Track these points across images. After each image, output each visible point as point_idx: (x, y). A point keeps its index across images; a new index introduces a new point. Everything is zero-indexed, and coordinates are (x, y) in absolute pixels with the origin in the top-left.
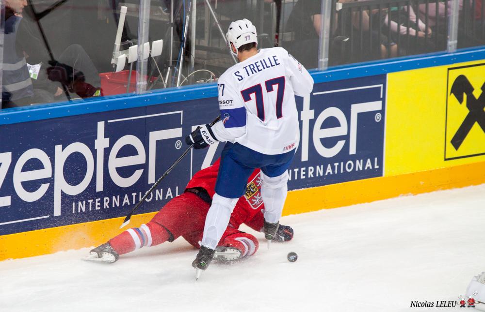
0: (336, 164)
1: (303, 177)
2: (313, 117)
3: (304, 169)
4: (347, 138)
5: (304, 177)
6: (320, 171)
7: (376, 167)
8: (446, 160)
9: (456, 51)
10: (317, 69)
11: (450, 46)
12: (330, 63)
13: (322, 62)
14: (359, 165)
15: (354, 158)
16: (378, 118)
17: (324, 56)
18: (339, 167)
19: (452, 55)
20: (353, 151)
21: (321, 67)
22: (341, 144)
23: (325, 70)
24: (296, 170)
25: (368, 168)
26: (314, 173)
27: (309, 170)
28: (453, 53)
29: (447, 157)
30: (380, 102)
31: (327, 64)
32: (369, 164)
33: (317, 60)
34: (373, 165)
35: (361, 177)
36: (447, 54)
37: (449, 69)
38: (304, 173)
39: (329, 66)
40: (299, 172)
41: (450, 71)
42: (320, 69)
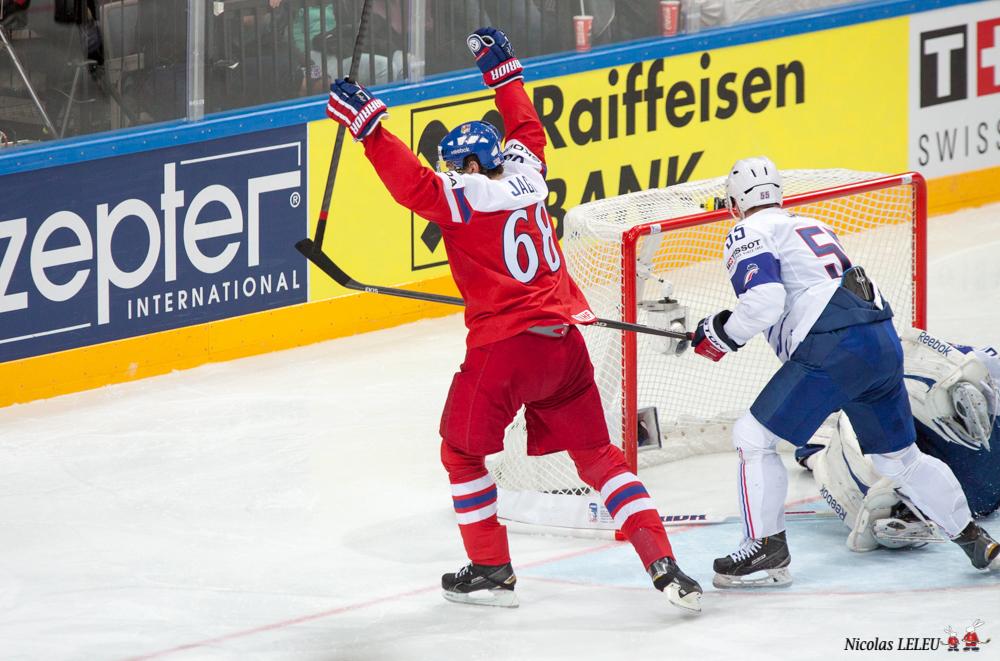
0: (226, 285)
1: (168, 310)
2: (181, 204)
3: (170, 294)
4: (242, 238)
5: (171, 309)
6: (198, 297)
7: (296, 286)
8: (414, 268)
9: (423, 79)
10: (185, 120)
11: (414, 71)
12: (208, 108)
13: (193, 106)
14: (266, 284)
15: (256, 272)
16: (295, 200)
17: (196, 95)
18: (231, 288)
19: (417, 86)
20: (254, 260)
21: (193, 115)
22: (232, 249)
23: (200, 121)
24: (157, 298)
25: (282, 288)
26: (189, 302)
27: (180, 296)
28: (419, 83)
29: (416, 265)
30: (299, 173)
31: (202, 111)
32: (282, 283)
33: (186, 103)
34: (290, 283)
35: (271, 304)
36: (408, 84)
37: (413, 111)
38: (171, 302)
39: (205, 113)
40: (162, 301)
41: (415, 114)
42: (191, 119)
